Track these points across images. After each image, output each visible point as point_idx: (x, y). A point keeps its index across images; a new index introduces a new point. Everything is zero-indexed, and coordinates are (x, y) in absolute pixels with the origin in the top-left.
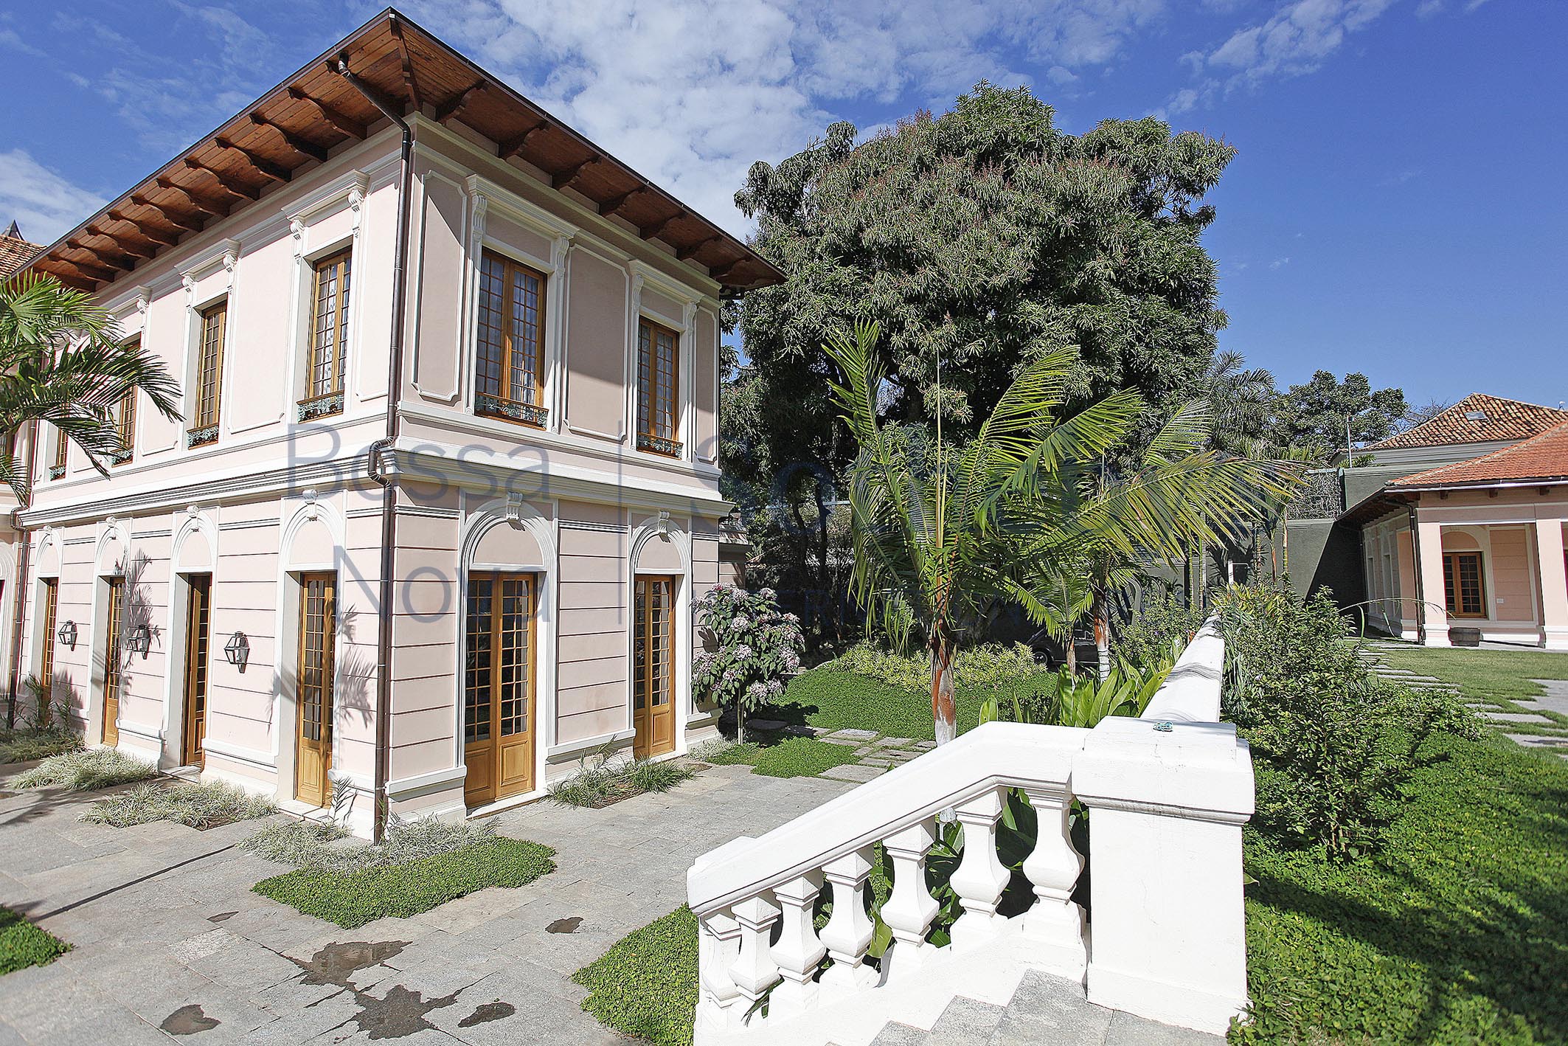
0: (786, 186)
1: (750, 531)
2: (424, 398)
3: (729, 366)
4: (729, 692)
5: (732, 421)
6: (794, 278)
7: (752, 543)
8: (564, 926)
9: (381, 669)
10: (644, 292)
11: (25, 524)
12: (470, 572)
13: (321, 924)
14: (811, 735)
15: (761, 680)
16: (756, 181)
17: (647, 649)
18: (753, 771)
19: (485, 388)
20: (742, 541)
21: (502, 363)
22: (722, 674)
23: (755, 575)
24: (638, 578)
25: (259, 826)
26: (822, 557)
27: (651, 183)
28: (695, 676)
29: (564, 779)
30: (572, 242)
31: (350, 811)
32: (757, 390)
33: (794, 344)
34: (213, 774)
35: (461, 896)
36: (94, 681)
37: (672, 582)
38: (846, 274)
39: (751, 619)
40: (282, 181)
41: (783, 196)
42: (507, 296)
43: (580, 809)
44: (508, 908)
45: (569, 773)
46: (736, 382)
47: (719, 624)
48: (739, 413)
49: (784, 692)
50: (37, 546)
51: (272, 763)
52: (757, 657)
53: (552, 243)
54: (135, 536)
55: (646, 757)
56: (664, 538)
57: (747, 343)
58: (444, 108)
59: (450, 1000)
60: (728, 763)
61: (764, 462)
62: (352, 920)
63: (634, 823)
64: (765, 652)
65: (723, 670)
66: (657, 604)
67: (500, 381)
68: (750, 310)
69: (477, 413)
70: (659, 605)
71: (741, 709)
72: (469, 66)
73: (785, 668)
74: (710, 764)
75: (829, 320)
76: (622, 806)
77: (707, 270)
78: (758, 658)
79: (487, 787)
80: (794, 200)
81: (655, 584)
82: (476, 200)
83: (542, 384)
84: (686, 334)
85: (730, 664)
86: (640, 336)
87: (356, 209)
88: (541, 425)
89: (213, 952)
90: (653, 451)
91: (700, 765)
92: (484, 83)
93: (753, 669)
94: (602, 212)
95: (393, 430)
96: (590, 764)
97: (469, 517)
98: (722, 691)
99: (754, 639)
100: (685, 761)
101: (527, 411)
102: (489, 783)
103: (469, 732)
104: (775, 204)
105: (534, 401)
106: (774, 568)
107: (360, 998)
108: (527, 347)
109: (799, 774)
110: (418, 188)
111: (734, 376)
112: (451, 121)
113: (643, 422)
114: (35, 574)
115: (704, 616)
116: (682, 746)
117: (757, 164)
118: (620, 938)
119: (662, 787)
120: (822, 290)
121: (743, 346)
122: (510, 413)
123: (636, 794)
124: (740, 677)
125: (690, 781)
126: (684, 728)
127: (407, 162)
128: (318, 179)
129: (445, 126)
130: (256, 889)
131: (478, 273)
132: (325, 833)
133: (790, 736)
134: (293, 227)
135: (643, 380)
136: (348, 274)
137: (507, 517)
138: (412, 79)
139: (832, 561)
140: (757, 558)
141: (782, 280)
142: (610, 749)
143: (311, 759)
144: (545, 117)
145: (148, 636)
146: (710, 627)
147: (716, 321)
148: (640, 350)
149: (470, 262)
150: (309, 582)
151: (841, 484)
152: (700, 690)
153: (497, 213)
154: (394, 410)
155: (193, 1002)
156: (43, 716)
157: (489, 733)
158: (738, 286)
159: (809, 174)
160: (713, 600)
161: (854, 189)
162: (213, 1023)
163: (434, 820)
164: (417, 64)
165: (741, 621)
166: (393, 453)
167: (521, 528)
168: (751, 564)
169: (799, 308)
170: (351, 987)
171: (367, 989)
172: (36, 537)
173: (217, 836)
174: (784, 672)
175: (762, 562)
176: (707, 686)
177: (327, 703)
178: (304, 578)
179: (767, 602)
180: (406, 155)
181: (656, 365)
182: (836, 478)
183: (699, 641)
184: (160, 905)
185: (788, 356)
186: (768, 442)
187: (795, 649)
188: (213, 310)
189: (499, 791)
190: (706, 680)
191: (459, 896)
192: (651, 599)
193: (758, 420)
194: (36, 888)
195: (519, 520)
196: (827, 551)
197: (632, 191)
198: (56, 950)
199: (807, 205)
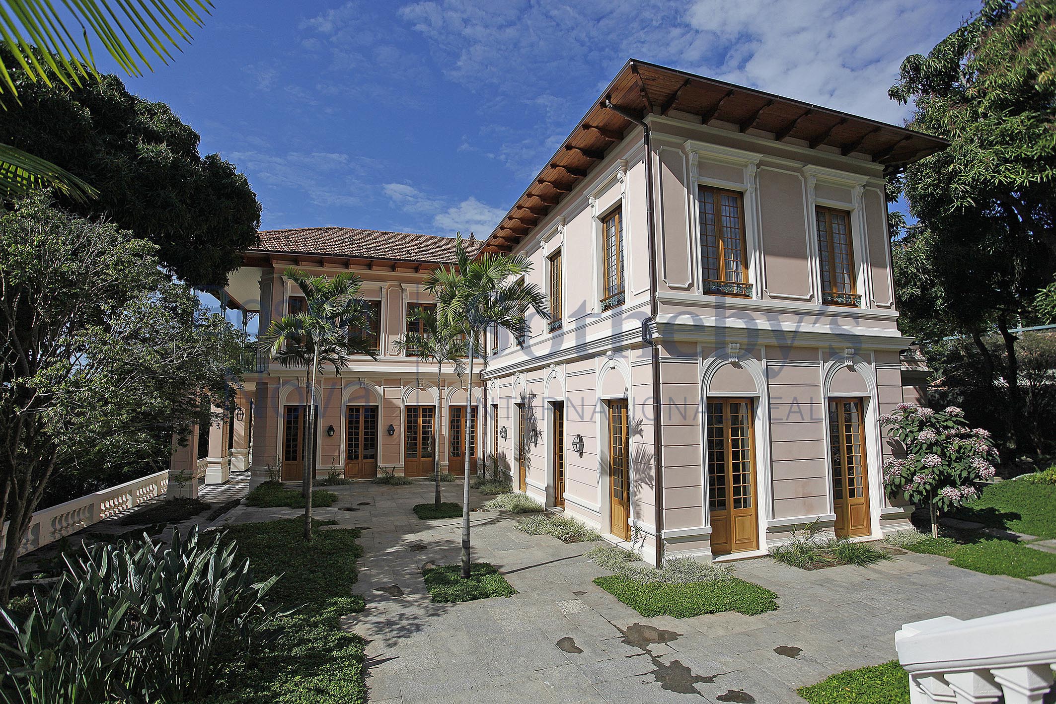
0: (939, 66)
1: (928, 359)
2: (671, 288)
3: (897, 228)
4: (920, 493)
5: (904, 272)
6: (956, 142)
7: (931, 370)
8: (791, 652)
9: (656, 459)
10: (817, 187)
11: (485, 378)
12: (708, 398)
13: (630, 611)
14: (1014, 539)
15: (953, 485)
16: (908, 72)
17: (842, 454)
18: (951, 563)
19: (708, 277)
20: (923, 368)
21: (718, 258)
22: (913, 477)
23: (937, 396)
24: (831, 399)
25: (593, 546)
26: (1012, 378)
27: (814, 106)
28: (887, 477)
29: (780, 544)
30: (758, 166)
31: (642, 546)
32: (927, 243)
33: (963, 198)
34: (569, 513)
35: (713, 613)
36: (515, 459)
37: (861, 403)
38: (1016, 123)
39: (938, 433)
40: (582, 177)
41: (936, 76)
42: (718, 214)
43: (793, 568)
44: (745, 629)
45: (784, 542)
46: (905, 239)
47: (907, 436)
48: (911, 264)
49: (979, 498)
50: (489, 388)
51: (599, 511)
52: (947, 465)
53: (744, 170)
54: (529, 382)
55: (846, 537)
56: (851, 368)
57: (913, 207)
58: (666, 106)
59: (710, 680)
60: (923, 552)
61: (939, 302)
62: (648, 612)
63: (840, 586)
64: (955, 461)
65: (914, 474)
66: (849, 420)
67: (718, 270)
68: (913, 179)
69: (705, 293)
70: (850, 421)
71: (933, 509)
72: (679, 74)
73: (978, 476)
74: (906, 551)
75: (1002, 168)
76: (827, 572)
77: (869, 157)
78: (949, 466)
79: (726, 543)
80: (950, 74)
81: (845, 405)
82: (691, 156)
83: (747, 267)
84: (856, 210)
85: (920, 470)
86: (818, 220)
87: (622, 182)
88: (748, 296)
89: (576, 612)
90: (837, 304)
91: (896, 549)
92: (689, 81)
93: (944, 475)
94: (779, 137)
95: (654, 311)
96: (800, 537)
97: (705, 362)
98: (913, 491)
99: (942, 450)
100: (882, 545)
101: (737, 287)
102: (727, 541)
103: (712, 504)
104: (930, 86)
105: (742, 280)
106: (957, 390)
107: (655, 661)
108: (734, 245)
109: (1004, 573)
110: (655, 158)
111: (902, 234)
112: (672, 112)
113: (826, 283)
114: (489, 403)
115: (892, 429)
116: (878, 532)
117: (908, 58)
118: (836, 673)
119: (862, 563)
120: (991, 144)
121: (909, 209)
122: (726, 290)
123: (839, 564)
124: (931, 481)
125: (888, 562)
126: (879, 518)
127: (648, 145)
128: (600, 171)
129: (667, 116)
130: (595, 582)
131: (697, 202)
132: (629, 556)
133: (989, 537)
134: (590, 201)
135: (822, 252)
136: (621, 221)
137: (730, 360)
138: (646, 95)
139: (1024, 382)
140: (938, 382)
141: (943, 146)
142: (816, 527)
143: (619, 510)
144: (731, 88)
145: (536, 435)
146: (898, 438)
147: (882, 196)
148: (819, 230)
149: (691, 197)
150: (613, 406)
151: (1029, 312)
152: (892, 489)
153: (705, 161)
154: (653, 298)
155: (570, 636)
156: (496, 473)
157: (725, 505)
158: (900, 163)
159: (965, 46)
160: (899, 417)
161: (1020, 42)
162: (580, 651)
163: (692, 559)
164: (648, 85)
165: (927, 435)
166: (655, 325)
167: (740, 367)
168: (932, 387)
169: (966, 166)
170: (649, 652)
171: (658, 657)
172: (489, 383)
173: (573, 548)
174: (977, 480)
175: (944, 384)
176: (899, 486)
177: (626, 478)
178: (610, 403)
179: (954, 419)
180: (647, 142)
181: (832, 238)
182: (1023, 307)
183: (888, 449)
184: (551, 580)
185: (959, 209)
186: (942, 284)
187: (987, 460)
188: (555, 256)
189: (733, 546)
190: (897, 481)
191: (711, 612)
192: (842, 416)
193: (930, 267)
194: (501, 558)
195: (738, 362)
196: (1017, 374)
197: (800, 117)
198: (510, 592)
199: (964, 76)
